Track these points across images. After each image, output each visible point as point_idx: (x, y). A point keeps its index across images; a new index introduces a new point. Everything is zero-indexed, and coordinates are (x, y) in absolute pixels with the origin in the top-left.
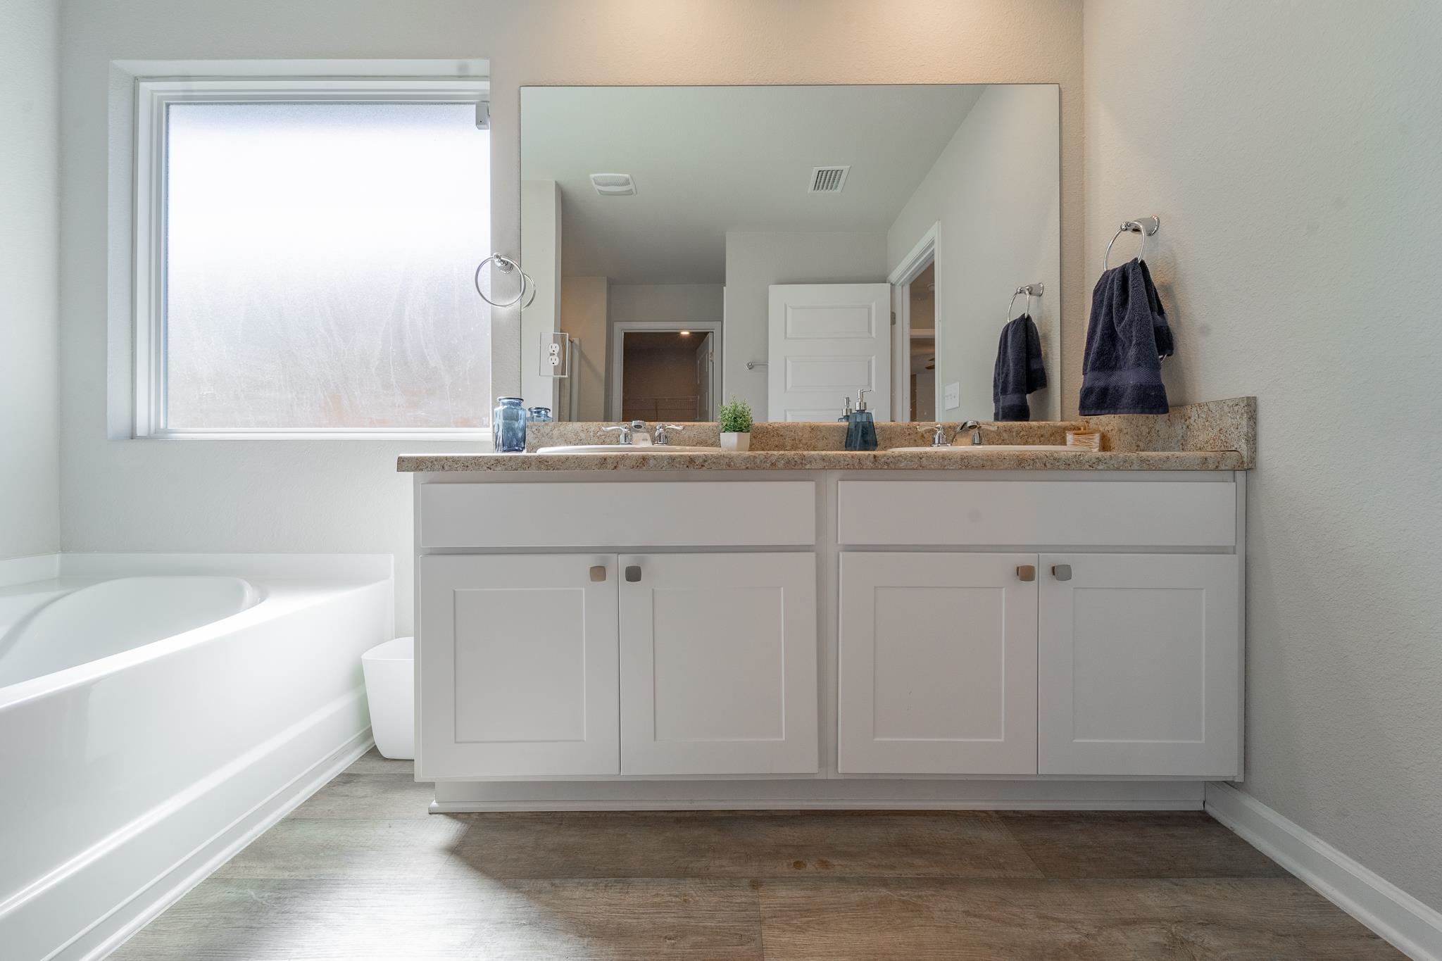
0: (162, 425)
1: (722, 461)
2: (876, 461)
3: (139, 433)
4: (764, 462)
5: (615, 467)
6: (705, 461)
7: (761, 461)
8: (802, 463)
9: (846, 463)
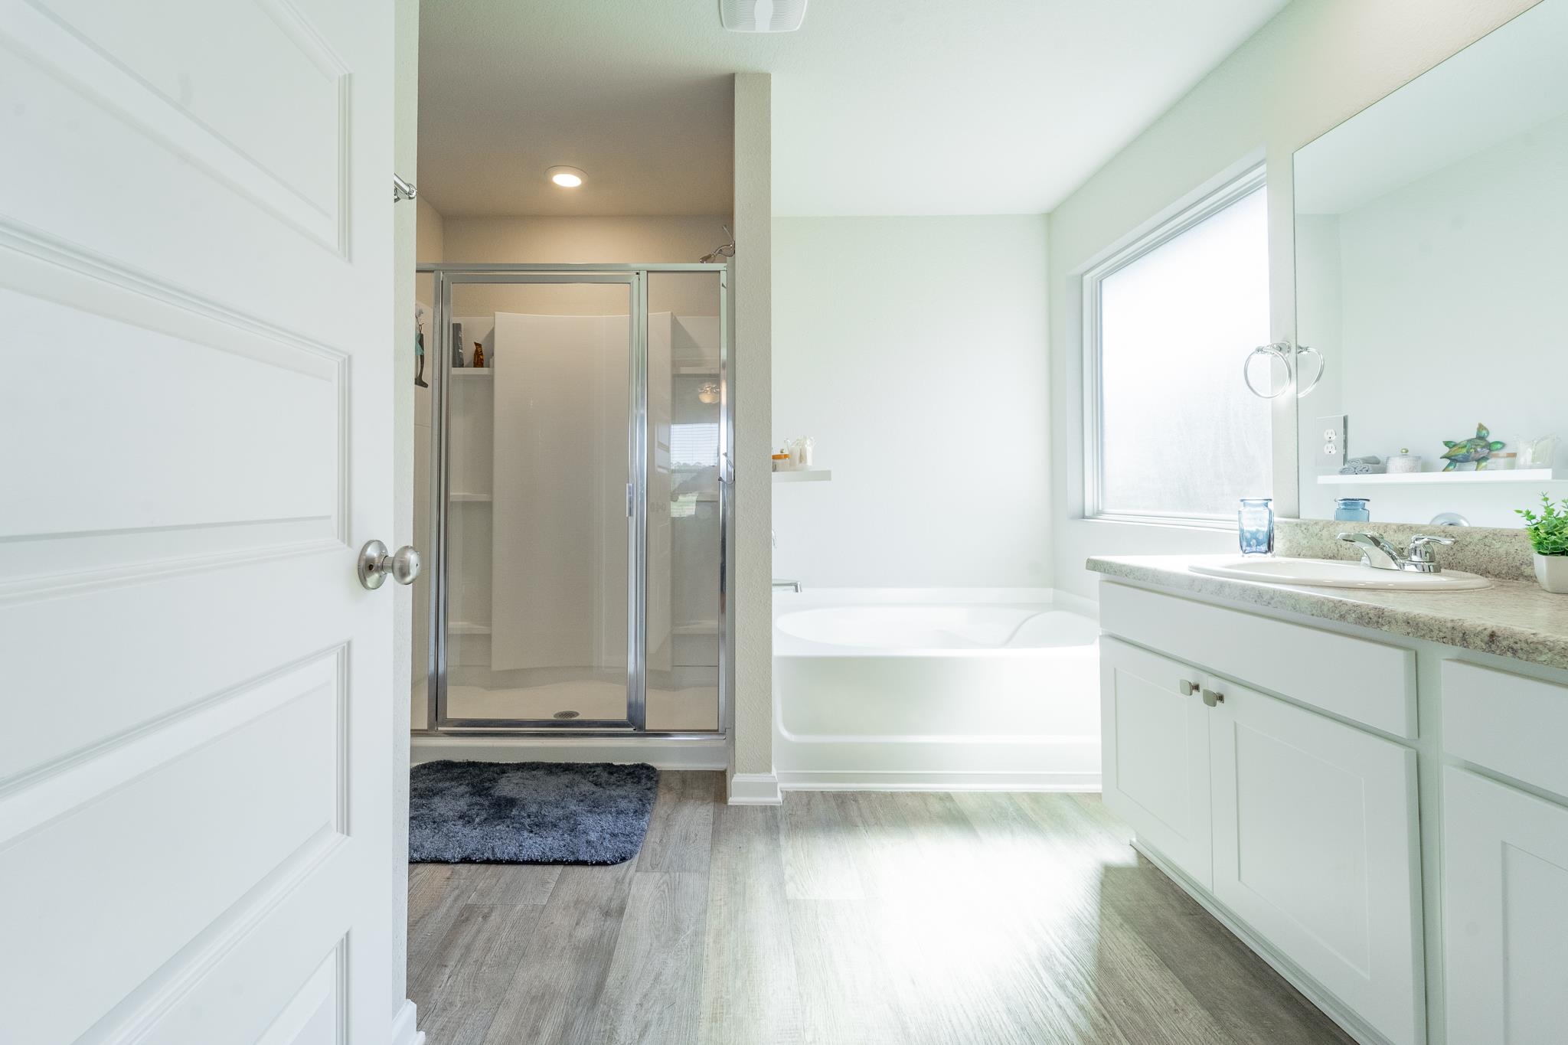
0: (1100, 509)
1: (1288, 602)
2: (1493, 642)
3: (1087, 514)
4: (1332, 612)
5: (1200, 590)
6: (1272, 598)
7: (1329, 610)
8: (1378, 622)
9: (1442, 634)
